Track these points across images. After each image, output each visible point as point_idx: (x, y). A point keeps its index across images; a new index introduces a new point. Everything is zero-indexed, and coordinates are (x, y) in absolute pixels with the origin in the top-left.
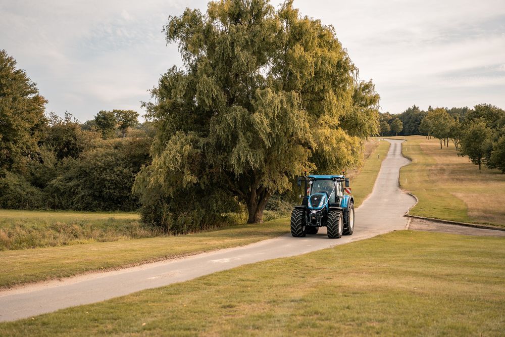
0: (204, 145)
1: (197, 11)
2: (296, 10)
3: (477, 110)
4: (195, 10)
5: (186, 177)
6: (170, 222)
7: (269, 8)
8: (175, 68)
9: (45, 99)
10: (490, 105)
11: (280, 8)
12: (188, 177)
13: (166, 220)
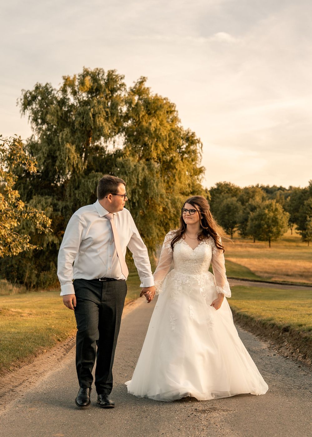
0: (62, 208)
1: (48, 84)
2: (148, 88)
3: (218, 187)
4: (47, 84)
5: (48, 237)
6: (34, 280)
7: (123, 85)
8: (33, 137)
10: (230, 183)
11: (133, 85)
12: (49, 237)
13: (30, 278)
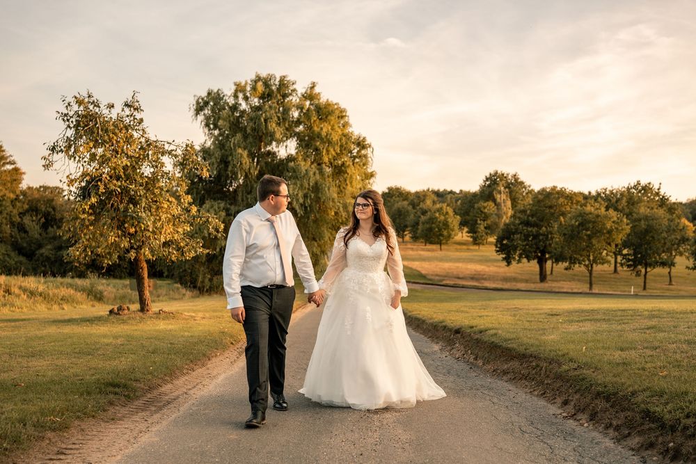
1: (220, 90)
6: (207, 284)
7: (294, 90)
8: (206, 142)
9: (23, 171)
13: (203, 282)
